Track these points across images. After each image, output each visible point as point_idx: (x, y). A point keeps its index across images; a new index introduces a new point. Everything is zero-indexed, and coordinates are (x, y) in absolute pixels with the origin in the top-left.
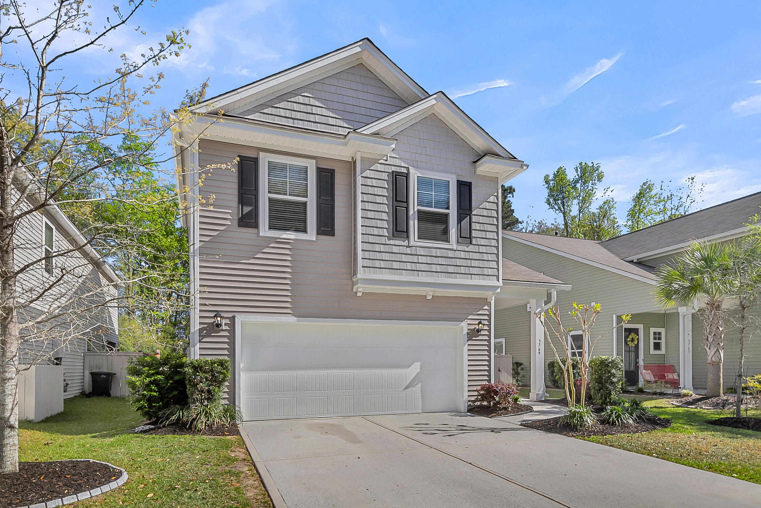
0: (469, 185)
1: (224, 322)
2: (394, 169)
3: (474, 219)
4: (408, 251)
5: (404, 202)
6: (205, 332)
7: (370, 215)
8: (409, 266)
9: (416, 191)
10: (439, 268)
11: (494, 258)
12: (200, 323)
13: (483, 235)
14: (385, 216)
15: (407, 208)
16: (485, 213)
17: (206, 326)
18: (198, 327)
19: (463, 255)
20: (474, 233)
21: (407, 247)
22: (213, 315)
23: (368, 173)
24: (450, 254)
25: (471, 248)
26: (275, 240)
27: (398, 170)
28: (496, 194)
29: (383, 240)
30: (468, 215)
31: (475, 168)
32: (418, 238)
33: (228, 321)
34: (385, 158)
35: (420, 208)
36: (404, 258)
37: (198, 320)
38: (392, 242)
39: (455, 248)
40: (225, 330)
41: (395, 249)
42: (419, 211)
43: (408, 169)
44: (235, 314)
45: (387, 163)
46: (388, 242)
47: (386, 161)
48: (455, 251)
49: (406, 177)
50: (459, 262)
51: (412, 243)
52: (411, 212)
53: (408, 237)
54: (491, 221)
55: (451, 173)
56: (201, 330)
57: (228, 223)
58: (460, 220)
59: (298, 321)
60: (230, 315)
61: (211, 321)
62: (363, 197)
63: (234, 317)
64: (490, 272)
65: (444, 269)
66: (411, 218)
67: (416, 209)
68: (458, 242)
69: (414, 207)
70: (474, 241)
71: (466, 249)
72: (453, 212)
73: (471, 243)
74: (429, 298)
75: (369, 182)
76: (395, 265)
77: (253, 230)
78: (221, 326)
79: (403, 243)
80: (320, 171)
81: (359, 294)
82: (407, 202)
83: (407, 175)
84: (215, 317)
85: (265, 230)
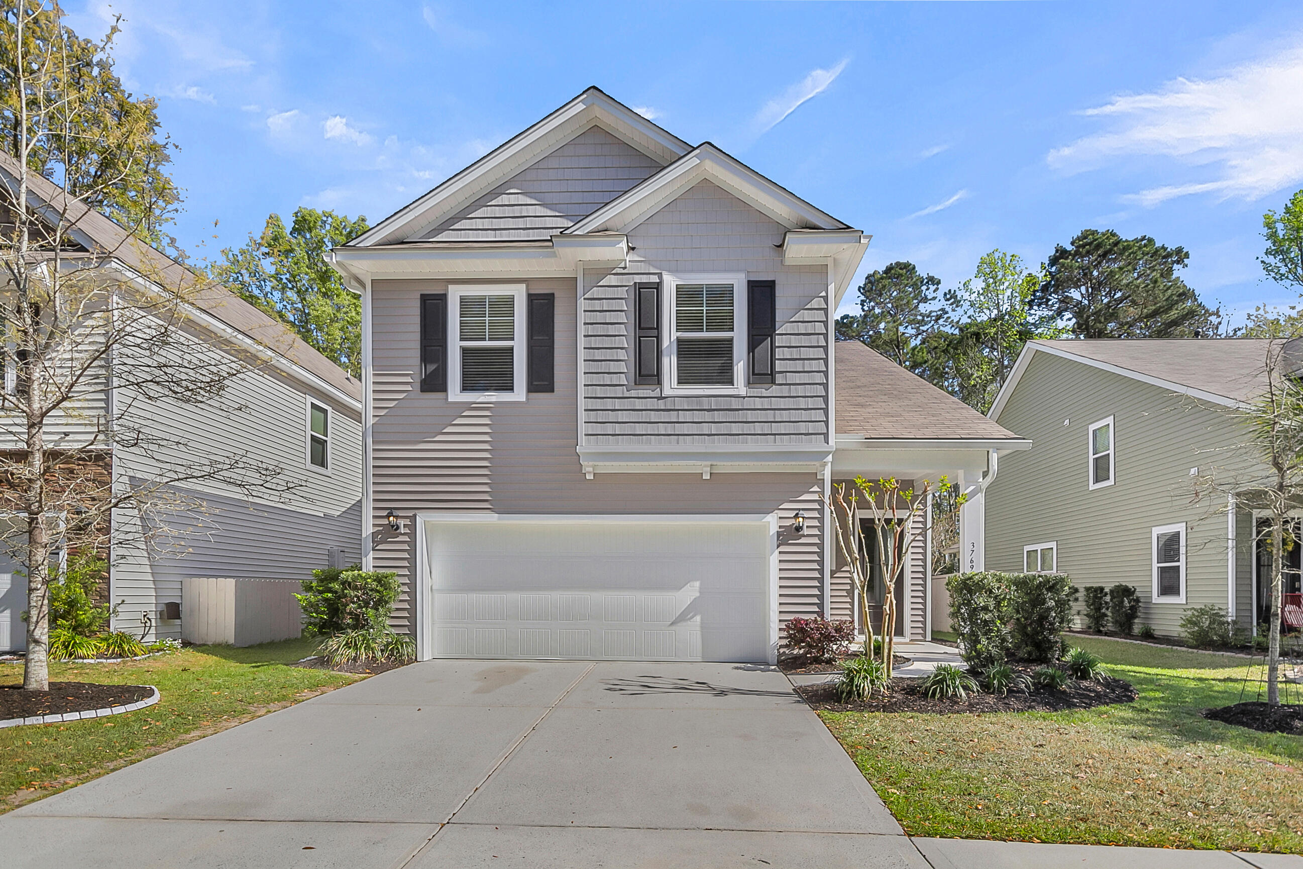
0: (770, 286)
1: (402, 522)
2: (638, 279)
3: (778, 341)
4: (661, 404)
5: (653, 328)
6: (380, 536)
7: (598, 355)
8: (662, 428)
9: (674, 309)
10: (714, 428)
11: (820, 403)
12: (374, 525)
13: (798, 365)
14: (622, 355)
15: (659, 338)
16: (802, 328)
17: (381, 528)
18: (371, 530)
19: (758, 403)
20: (779, 366)
21: (661, 398)
22: (385, 513)
23: (595, 292)
24: (735, 403)
25: (774, 390)
26: (469, 406)
27: (644, 279)
28: (823, 294)
29: (619, 392)
30: (769, 336)
31: (782, 254)
32: (679, 383)
33: (408, 522)
34: (623, 265)
35: (679, 334)
36: (654, 417)
37: (371, 521)
38: (633, 393)
39: (743, 393)
40: (405, 534)
41: (639, 404)
42: (679, 341)
43: (660, 275)
44: (416, 511)
45: (625, 271)
46: (627, 394)
47: (625, 268)
48: (744, 397)
49: (657, 289)
50: (750, 416)
51: (667, 391)
52: (665, 343)
53: (659, 383)
54: (813, 341)
55: (738, 271)
56: (374, 534)
57: (409, 388)
58: (752, 346)
59: (499, 519)
60: (408, 513)
61: (386, 522)
62: (587, 330)
63: (415, 516)
64: (811, 427)
65: (723, 429)
66: (665, 352)
67: (674, 338)
68: (749, 383)
69: (670, 335)
70: (779, 379)
71: (765, 393)
72: (739, 335)
73: (773, 382)
74: (706, 476)
75: (597, 305)
76: (639, 429)
77: (440, 395)
78: (398, 528)
79: (652, 394)
80: (532, 299)
81: (590, 477)
82: (659, 328)
83: (658, 287)
84: (388, 517)
85: (455, 393)
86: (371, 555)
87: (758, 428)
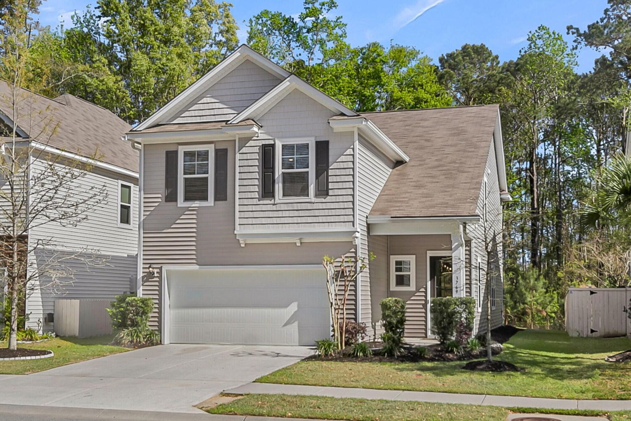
0: (326, 144)
1: (156, 271)
2: (264, 142)
3: (331, 172)
4: (274, 208)
5: (271, 168)
6: (145, 278)
7: (245, 182)
8: (275, 221)
9: (281, 157)
10: (299, 220)
11: (350, 205)
12: (143, 272)
13: (340, 185)
14: (256, 182)
15: (273, 173)
16: (342, 165)
17: (146, 274)
18: (142, 275)
19: (321, 206)
20: (330, 186)
21: (274, 204)
22: (148, 266)
23: (244, 150)
24: (309, 206)
25: (328, 199)
26: (188, 209)
27: (267, 142)
28: (352, 147)
29: (255, 201)
30: (326, 170)
32: (283, 196)
33: (158, 270)
34: (257, 135)
35: (283, 171)
36: (271, 214)
37: (142, 270)
38: (261, 202)
39: (313, 201)
40: (157, 277)
41: (264, 208)
42: (283, 174)
43: (274, 140)
44: (162, 265)
46: (259, 203)
47: (258, 137)
48: (314, 203)
50: (317, 213)
51: (277, 201)
52: (277, 176)
53: (273, 196)
54: (347, 172)
55: (311, 136)
56: (143, 277)
57: (160, 200)
58: (317, 176)
59: (199, 268)
60: (159, 266)
61: (148, 271)
62: (240, 170)
63: (161, 267)
64: (346, 218)
65: (304, 220)
66: (276, 181)
67: (280, 173)
68: (316, 196)
69: (279, 171)
70: (331, 193)
71: (323, 200)
72: (312, 170)
73: (328, 195)
74: (298, 244)
75: (245, 156)
76: (264, 221)
77: (174, 203)
78: (154, 273)
79: (270, 202)
80: (217, 151)
81: (243, 245)
82: (273, 168)
83: (273, 146)
84: (149, 268)
85: (181, 202)
86: (141, 288)
87: (320, 219)
